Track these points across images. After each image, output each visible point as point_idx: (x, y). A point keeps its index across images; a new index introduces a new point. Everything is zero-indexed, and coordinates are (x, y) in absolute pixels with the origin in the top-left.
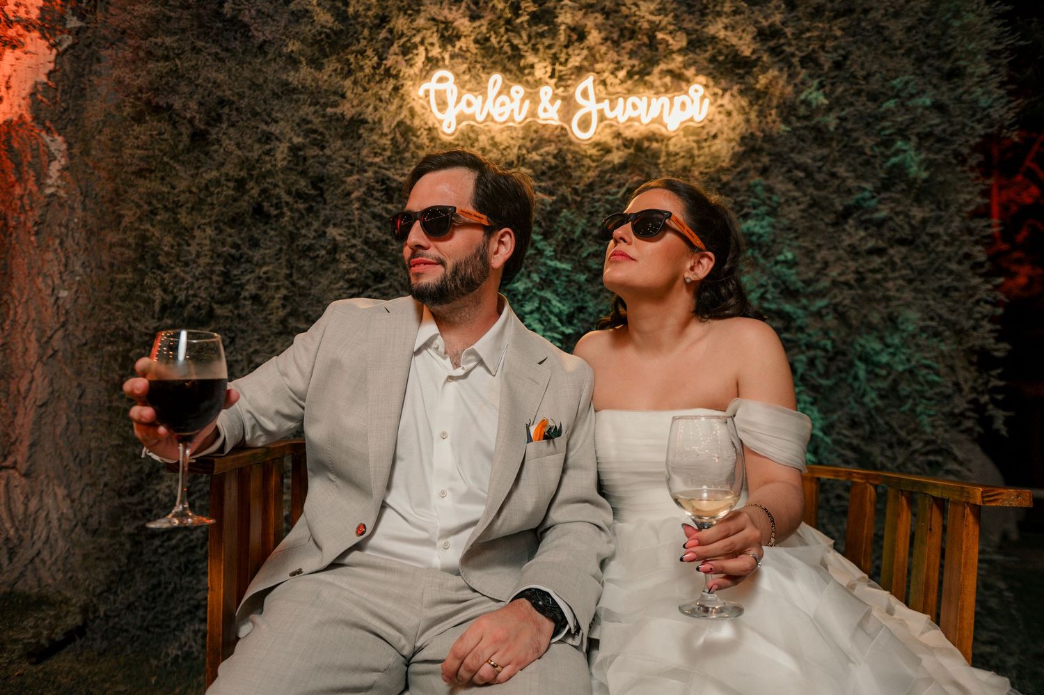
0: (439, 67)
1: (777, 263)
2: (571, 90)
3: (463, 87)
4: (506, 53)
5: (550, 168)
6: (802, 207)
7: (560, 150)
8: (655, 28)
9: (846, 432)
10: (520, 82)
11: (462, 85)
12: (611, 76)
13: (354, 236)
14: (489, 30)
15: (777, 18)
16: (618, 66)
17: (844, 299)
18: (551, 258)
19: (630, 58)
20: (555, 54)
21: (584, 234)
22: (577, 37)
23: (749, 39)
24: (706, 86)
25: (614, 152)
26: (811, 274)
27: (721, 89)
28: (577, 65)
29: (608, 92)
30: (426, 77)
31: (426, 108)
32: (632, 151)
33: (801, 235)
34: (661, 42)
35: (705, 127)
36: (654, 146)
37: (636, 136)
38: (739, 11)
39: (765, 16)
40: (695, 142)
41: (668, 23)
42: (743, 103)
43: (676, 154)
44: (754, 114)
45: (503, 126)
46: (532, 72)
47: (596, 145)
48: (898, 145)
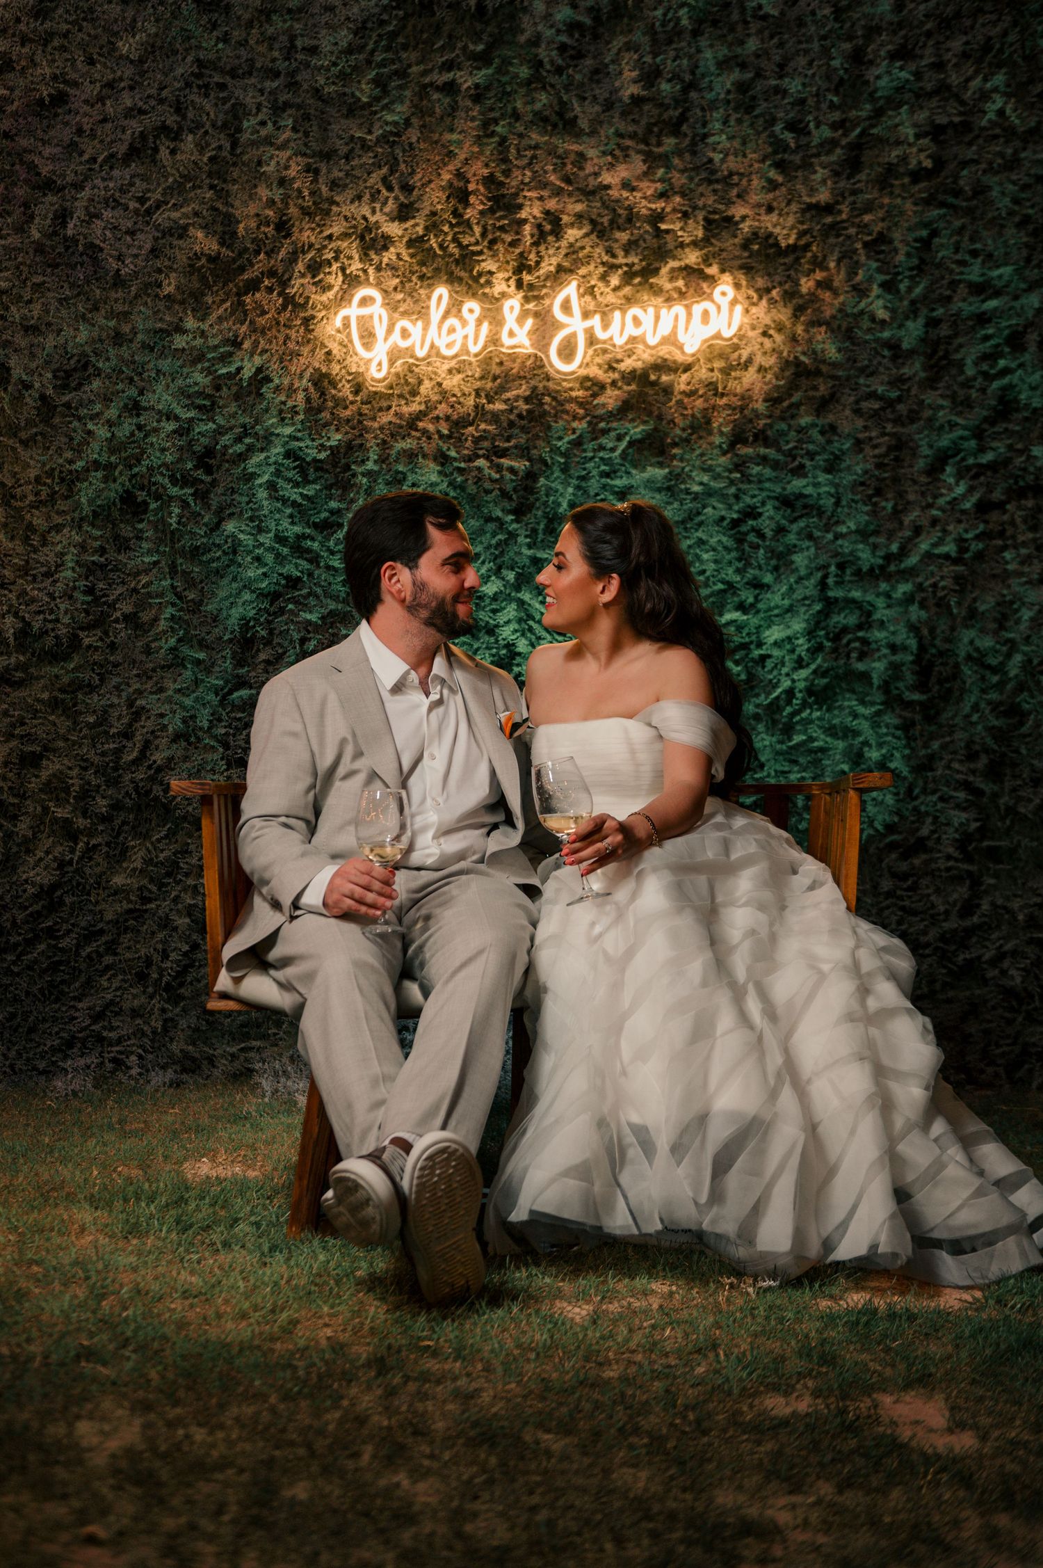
0: (360, 283)
1: (838, 536)
2: (547, 302)
3: (395, 309)
4: (451, 255)
5: (520, 416)
6: (877, 451)
7: (535, 388)
8: (657, 217)
9: (956, 766)
10: (474, 295)
11: (392, 307)
12: (600, 284)
13: (260, 530)
14: (426, 228)
15: (825, 197)
16: (613, 267)
17: (942, 578)
18: (529, 547)
19: (626, 255)
20: (521, 254)
22: (551, 227)
23: (791, 220)
24: (737, 286)
25: (609, 392)
26: (894, 548)
27: (757, 290)
28: (552, 269)
29: (598, 305)
30: (343, 298)
31: (346, 345)
32: (633, 387)
33: (879, 492)
34: (667, 231)
35: (736, 348)
36: (665, 378)
37: (639, 365)
38: (773, 186)
39: (812, 189)
40: (721, 370)
41: (674, 210)
42: (784, 315)
43: (692, 393)
44: (800, 329)
45: (453, 363)
46: (489, 283)
47: (585, 381)
48: (1002, 363)
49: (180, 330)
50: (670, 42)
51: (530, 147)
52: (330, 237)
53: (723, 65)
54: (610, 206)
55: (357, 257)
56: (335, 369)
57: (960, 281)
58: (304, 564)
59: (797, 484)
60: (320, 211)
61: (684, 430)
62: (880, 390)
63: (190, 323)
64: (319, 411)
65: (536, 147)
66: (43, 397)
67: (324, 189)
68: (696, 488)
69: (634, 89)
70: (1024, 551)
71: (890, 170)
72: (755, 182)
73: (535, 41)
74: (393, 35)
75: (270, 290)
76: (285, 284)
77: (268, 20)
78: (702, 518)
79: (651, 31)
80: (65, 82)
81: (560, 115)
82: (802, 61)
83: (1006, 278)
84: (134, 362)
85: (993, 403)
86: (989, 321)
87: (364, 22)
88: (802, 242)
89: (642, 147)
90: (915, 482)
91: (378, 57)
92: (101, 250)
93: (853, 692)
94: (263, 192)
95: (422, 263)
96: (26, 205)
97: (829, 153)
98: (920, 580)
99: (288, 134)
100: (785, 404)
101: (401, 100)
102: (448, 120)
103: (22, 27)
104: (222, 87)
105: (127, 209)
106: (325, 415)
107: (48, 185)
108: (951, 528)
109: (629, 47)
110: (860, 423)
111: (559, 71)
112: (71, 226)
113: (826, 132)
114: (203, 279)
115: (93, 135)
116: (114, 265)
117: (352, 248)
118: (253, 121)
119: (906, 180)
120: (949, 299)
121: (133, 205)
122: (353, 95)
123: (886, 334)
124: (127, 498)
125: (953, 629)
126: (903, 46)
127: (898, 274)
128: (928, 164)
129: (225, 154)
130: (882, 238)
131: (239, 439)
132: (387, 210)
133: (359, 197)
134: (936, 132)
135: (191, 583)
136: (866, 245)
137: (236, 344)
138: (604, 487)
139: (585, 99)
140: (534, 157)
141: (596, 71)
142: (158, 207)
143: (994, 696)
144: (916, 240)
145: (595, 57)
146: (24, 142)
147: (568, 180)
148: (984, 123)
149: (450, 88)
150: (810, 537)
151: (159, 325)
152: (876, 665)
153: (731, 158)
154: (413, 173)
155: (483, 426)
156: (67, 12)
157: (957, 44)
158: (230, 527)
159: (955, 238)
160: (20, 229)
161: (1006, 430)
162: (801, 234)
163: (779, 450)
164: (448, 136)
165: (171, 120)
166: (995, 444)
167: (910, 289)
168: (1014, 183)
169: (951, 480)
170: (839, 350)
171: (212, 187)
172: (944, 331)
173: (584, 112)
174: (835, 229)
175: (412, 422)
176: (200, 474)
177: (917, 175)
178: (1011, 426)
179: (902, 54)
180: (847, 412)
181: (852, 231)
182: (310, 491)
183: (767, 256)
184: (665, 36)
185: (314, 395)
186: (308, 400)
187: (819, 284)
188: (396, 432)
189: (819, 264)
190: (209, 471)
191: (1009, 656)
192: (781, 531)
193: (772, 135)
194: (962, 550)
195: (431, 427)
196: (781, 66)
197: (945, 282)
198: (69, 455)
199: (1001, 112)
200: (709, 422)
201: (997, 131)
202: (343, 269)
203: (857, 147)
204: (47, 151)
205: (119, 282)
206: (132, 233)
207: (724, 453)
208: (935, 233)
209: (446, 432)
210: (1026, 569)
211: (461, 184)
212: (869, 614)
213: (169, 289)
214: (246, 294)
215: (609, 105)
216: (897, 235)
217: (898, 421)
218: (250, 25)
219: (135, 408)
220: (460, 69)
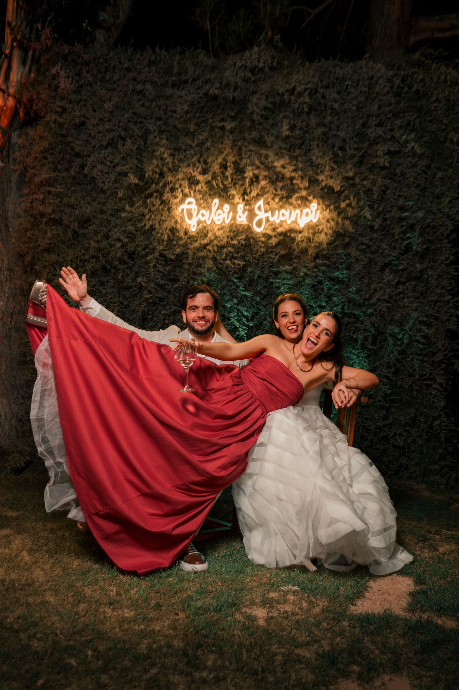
0: (188, 196)
1: (349, 292)
2: (253, 206)
4: (220, 188)
5: (242, 245)
6: (364, 263)
7: (247, 236)
8: (292, 179)
10: (228, 203)
11: (199, 205)
12: (272, 201)
13: (150, 281)
14: (212, 179)
15: (351, 174)
16: (276, 195)
17: (383, 307)
18: (243, 291)
19: (281, 191)
20: (245, 189)
21: (259, 277)
22: (256, 179)
23: (338, 182)
24: (319, 204)
25: (273, 239)
26: (367, 296)
27: (325, 206)
28: (255, 195)
29: (270, 208)
30: (182, 201)
31: (182, 218)
32: (282, 237)
33: (363, 277)
34: (296, 184)
35: (317, 226)
36: (293, 235)
37: (284, 230)
38: (333, 169)
39: (346, 171)
40: (312, 233)
41: (299, 176)
42: (334, 215)
43: (302, 241)
44: (340, 221)
45: (220, 227)
46: (233, 198)
47: (265, 235)
48: (408, 235)
49: (123, 210)
50: (299, 116)
51: (249, 151)
52: (178, 180)
53: (318, 125)
54: (277, 174)
55: (187, 187)
56: (178, 226)
57: (394, 206)
58: (166, 294)
59: (337, 274)
60: (174, 170)
61: (298, 253)
62: (366, 242)
63: (128, 208)
64: (172, 240)
65: (252, 151)
66: (74, 231)
67: (177, 163)
68: (302, 274)
69: (287, 133)
70: (411, 299)
71: (373, 165)
72: (327, 168)
73: (252, 113)
74: (203, 108)
75: (156, 197)
76: (161, 195)
77: (159, 98)
78: (303, 283)
79: (293, 111)
80: (85, 117)
81: (260, 139)
82: (345, 125)
83: (411, 205)
84: (107, 220)
85: (404, 248)
86: (404, 219)
87: (193, 102)
88: (342, 189)
89: (288, 153)
90: (375, 274)
91: (197, 115)
92: (96, 179)
93: (351, 344)
94: (155, 161)
95: (210, 190)
96: (70, 161)
97: (352, 159)
98: (375, 307)
99: (164, 141)
100: (333, 246)
101: (204, 131)
102: (221, 140)
103: (70, 96)
104: (141, 122)
105: (106, 165)
106: (174, 242)
107: (78, 155)
108: (387, 290)
109: (285, 117)
110: (358, 253)
111: (261, 124)
112: (86, 170)
113: (352, 151)
114: (132, 191)
115: (94, 137)
116: (101, 185)
117: (185, 183)
118: (152, 136)
119: (379, 170)
120: (390, 212)
121: (108, 163)
122: (188, 128)
123: (369, 223)
124: (104, 268)
125: (385, 325)
126: (380, 122)
127: (374, 202)
128: (387, 165)
129: (142, 147)
130: (369, 190)
131: (144, 249)
132: (199, 170)
133: (189, 165)
134: (389, 153)
135: (125, 298)
136: (364, 192)
137: (144, 215)
138: (270, 271)
139: (269, 134)
140: (251, 154)
141: (273, 125)
142: (118, 164)
143: (398, 348)
144: (381, 191)
145: (273, 119)
146: (70, 139)
147: (262, 163)
148: (406, 151)
149: (222, 128)
150: (339, 291)
151: (116, 208)
152: (359, 336)
153: (319, 159)
154: (208, 158)
155: (229, 249)
156: (86, 92)
157: (398, 122)
158: (139, 279)
159: (394, 190)
160: (67, 170)
161: (407, 257)
162: (341, 187)
163: (330, 261)
164: (220, 146)
165: (123, 134)
166: (403, 262)
167: (378, 208)
168: (415, 173)
169: (388, 274)
170: (353, 228)
171: (137, 158)
172: (388, 222)
173: (269, 139)
174: (354, 185)
175: (205, 246)
176: (129, 261)
177: (383, 168)
178: (409, 256)
179: (379, 125)
180: (354, 249)
181: (359, 186)
182: (168, 268)
183: (329, 193)
184: (298, 114)
185: (171, 235)
186: (168, 236)
187: (347, 205)
188: (199, 249)
189: (347, 198)
190: (133, 260)
191: (404, 335)
192: (330, 289)
193: (333, 151)
194: (390, 298)
195: (211, 249)
196: (338, 127)
197: (390, 206)
198: (83, 251)
199: (413, 147)
200: (307, 251)
201: (410, 154)
202: (182, 191)
203: (363, 157)
204: (78, 142)
205: (103, 191)
206: (108, 173)
207: (312, 262)
208: (387, 188)
209: (216, 250)
210: (411, 305)
211: (225, 162)
212: (358, 319)
213: (120, 195)
214: (148, 198)
215: (277, 137)
216: (374, 189)
217: (372, 252)
218: (152, 101)
219: (107, 237)
220: (226, 121)
